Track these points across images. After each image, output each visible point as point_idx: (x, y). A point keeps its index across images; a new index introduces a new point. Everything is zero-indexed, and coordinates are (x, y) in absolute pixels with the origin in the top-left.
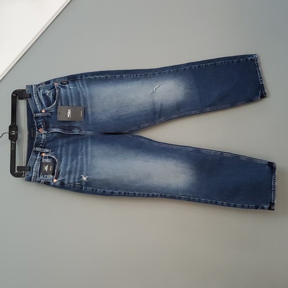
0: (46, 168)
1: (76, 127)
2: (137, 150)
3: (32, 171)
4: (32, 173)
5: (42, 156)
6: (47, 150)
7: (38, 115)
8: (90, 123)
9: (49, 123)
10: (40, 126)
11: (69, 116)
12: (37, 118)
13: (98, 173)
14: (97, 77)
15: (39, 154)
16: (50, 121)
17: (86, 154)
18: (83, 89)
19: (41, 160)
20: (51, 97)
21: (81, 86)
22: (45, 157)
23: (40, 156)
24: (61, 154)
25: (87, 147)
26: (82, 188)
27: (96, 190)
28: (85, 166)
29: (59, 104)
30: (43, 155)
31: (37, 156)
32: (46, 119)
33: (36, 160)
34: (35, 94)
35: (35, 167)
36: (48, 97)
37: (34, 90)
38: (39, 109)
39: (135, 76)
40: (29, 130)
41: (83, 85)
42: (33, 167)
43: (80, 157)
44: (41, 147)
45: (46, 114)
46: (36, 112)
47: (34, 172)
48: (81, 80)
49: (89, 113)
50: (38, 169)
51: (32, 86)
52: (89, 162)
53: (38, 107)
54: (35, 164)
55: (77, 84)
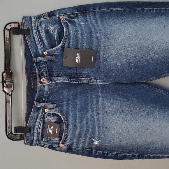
0: (51, 130)
1: (85, 75)
2: (154, 106)
3: (34, 132)
4: (34, 136)
5: (45, 113)
6: (51, 106)
7: (39, 59)
8: (102, 71)
9: (52, 69)
10: (42, 73)
11: (77, 62)
12: (38, 63)
13: (112, 136)
14: (114, 9)
15: (41, 111)
16: (54, 67)
17: (96, 110)
18: (95, 25)
19: (44, 117)
20: (56, 35)
21: (93, 21)
22: (49, 115)
23: (42, 113)
24: (67, 111)
25: (98, 101)
26: (92, 152)
27: (108, 154)
28: (97, 128)
29: (66, 46)
30: (46, 110)
31: (38, 113)
32: (49, 64)
33: (37, 118)
34: (35, 29)
35: (36, 127)
36: (52, 34)
37: (33, 25)
38: (40, 51)
39: (159, 11)
40: (28, 78)
41: (95, 20)
42: (34, 128)
43: (89, 114)
44: (44, 102)
45: (50, 58)
46: (37, 55)
47: (35, 135)
48: (94, 13)
49: (101, 57)
50: (41, 130)
51: (30, 18)
52: (101, 122)
53: (39, 47)
54: (37, 124)
55: (88, 17)
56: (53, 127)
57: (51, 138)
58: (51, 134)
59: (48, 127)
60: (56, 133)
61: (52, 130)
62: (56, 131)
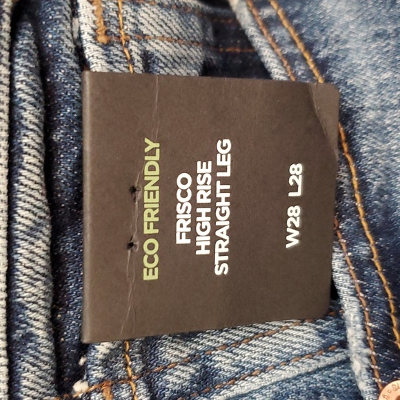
56: (224, 147)
57: (205, 341)
58: (221, 270)
59: (152, 177)
60: (293, 240)
61: (224, 206)
62: (294, 212)
